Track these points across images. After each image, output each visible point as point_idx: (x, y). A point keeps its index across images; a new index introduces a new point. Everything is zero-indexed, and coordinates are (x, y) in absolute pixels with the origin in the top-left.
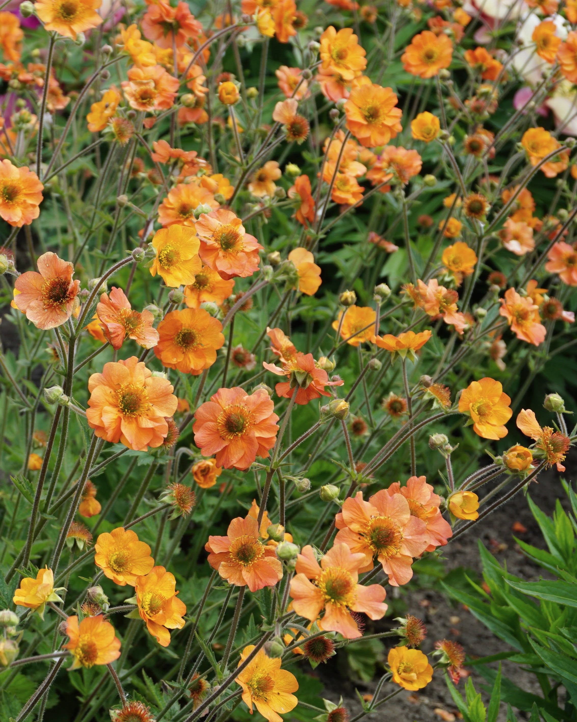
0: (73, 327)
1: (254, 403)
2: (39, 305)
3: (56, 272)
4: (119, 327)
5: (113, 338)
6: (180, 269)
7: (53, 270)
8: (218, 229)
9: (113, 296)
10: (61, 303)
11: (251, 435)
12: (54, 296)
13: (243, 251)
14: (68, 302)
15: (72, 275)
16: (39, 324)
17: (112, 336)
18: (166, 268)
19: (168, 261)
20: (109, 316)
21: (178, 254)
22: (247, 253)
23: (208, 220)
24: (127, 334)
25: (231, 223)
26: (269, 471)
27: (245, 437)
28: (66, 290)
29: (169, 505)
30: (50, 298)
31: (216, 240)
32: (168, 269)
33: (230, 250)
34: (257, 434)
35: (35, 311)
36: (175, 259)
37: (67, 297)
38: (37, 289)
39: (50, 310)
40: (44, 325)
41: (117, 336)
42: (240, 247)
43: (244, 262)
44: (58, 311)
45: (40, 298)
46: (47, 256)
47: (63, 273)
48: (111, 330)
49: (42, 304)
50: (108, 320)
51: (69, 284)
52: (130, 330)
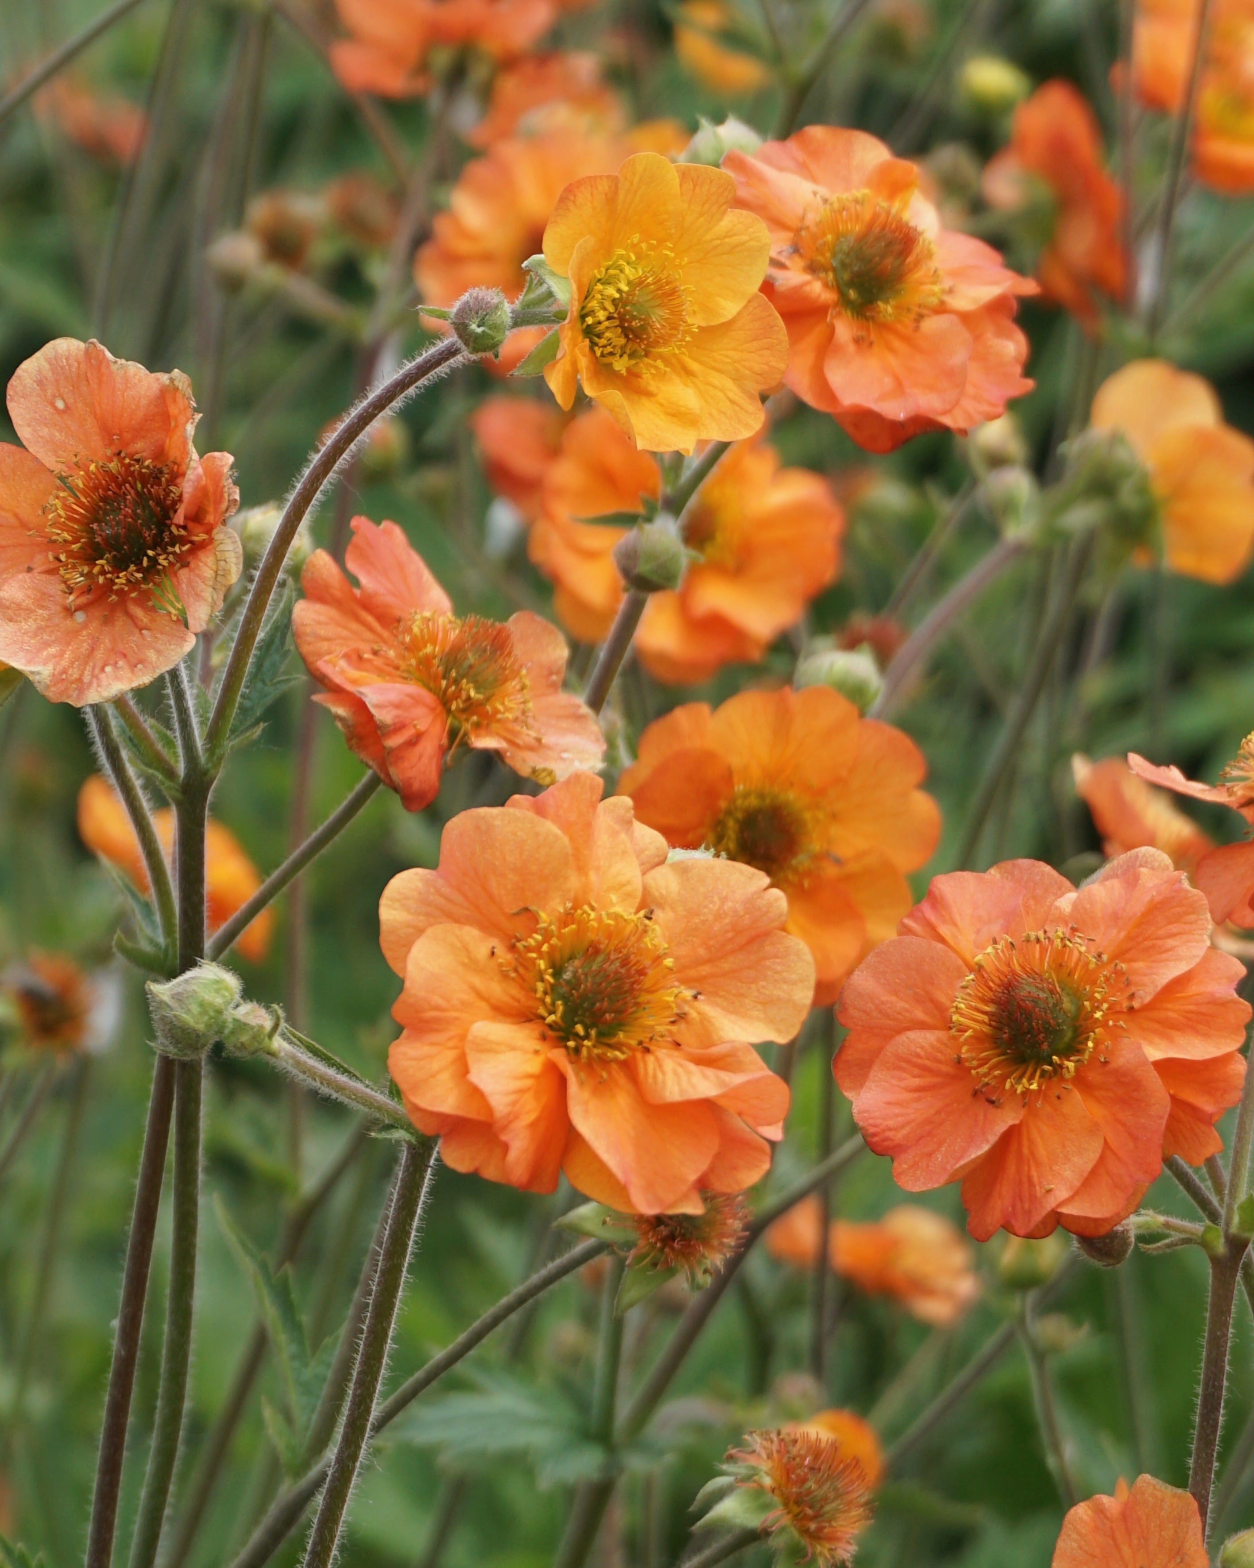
0: (195, 721)
1: (1115, 918)
2: (42, 598)
3: (107, 432)
4: (416, 701)
5: (397, 754)
6: (688, 373)
7: (91, 425)
8: (811, 218)
9: (365, 559)
10: (152, 571)
11: (1124, 1058)
12: (112, 544)
13: (941, 309)
14: (183, 561)
15: (190, 429)
16: (58, 678)
17: (392, 742)
18: (620, 365)
19: (626, 332)
20: (357, 659)
21: (674, 292)
22: (966, 318)
23: (761, 179)
24: (453, 734)
25: (869, 183)
26: (1221, 1247)
27: (1093, 1076)
28: (167, 509)
29: (751, 1537)
30: (91, 553)
31: (812, 268)
32: (633, 375)
33: (886, 309)
34: (1155, 1052)
35: (30, 625)
36: (658, 318)
37: (175, 540)
38: (24, 525)
39: (98, 613)
40: (81, 686)
41: (412, 743)
42: (931, 292)
43: (958, 356)
44: (138, 612)
45: (40, 561)
46: (53, 362)
47: (139, 432)
48: (385, 716)
49: (55, 588)
50: (354, 673)
51: (176, 476)
52: (471, 707)
